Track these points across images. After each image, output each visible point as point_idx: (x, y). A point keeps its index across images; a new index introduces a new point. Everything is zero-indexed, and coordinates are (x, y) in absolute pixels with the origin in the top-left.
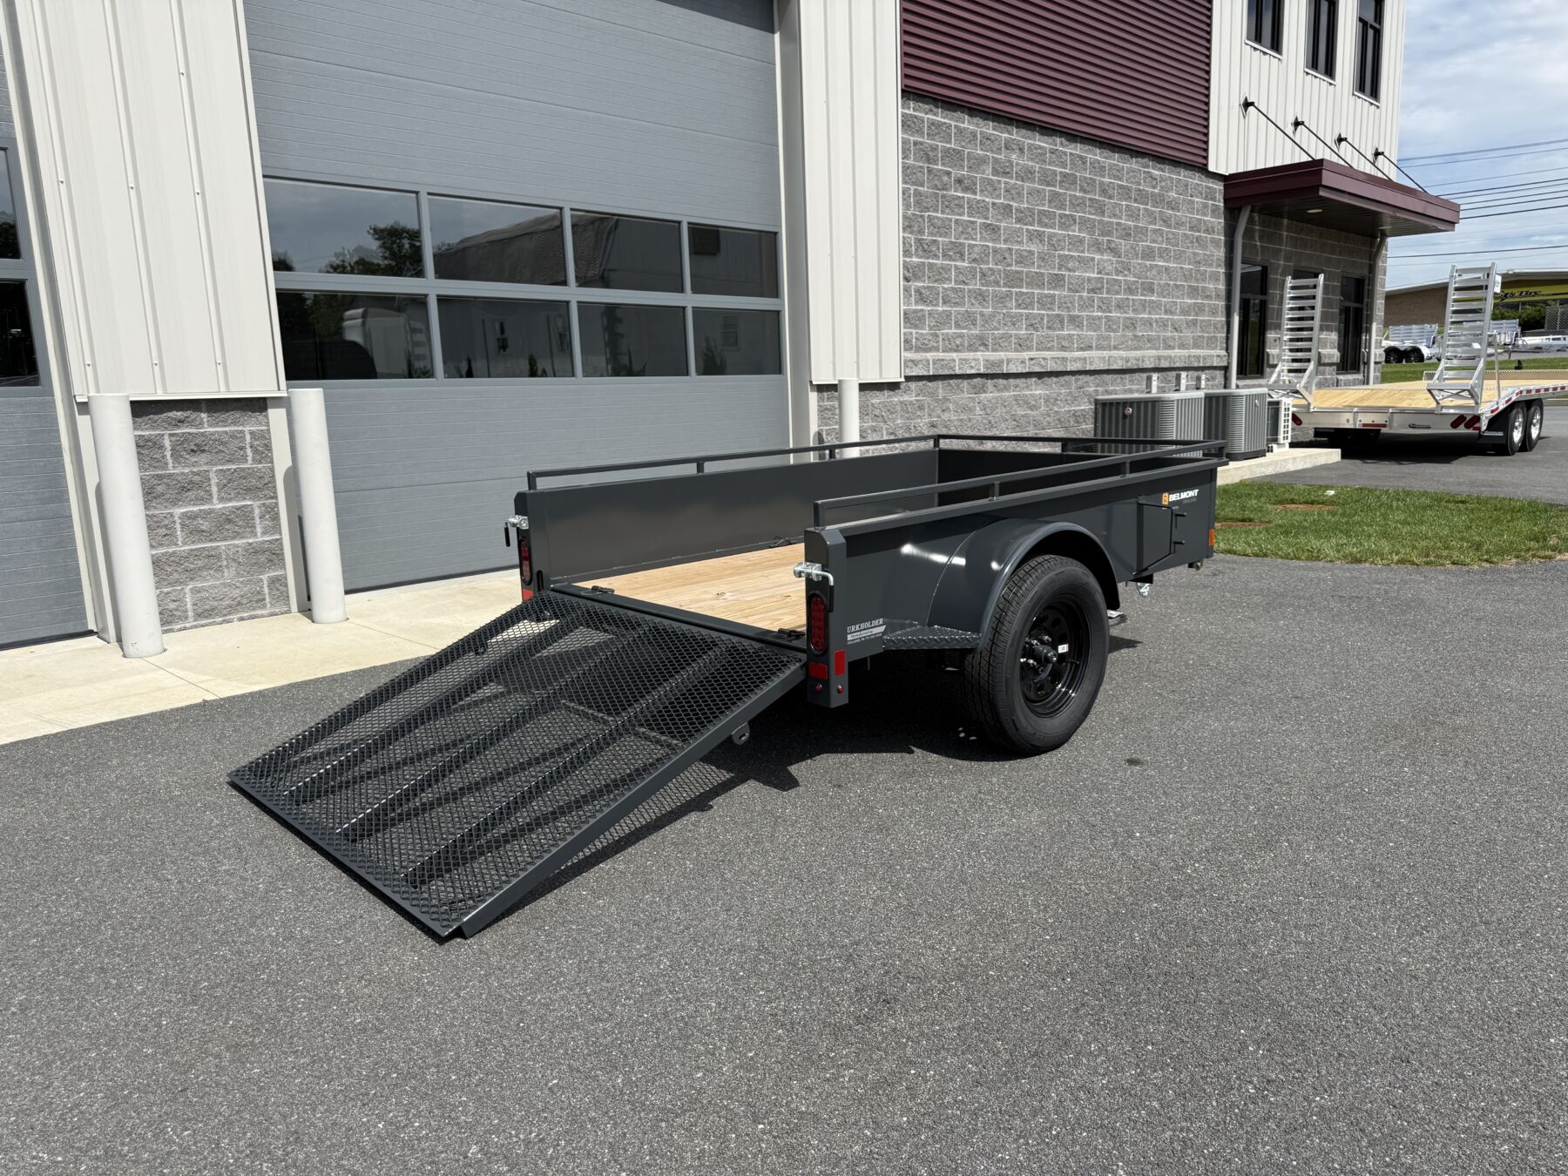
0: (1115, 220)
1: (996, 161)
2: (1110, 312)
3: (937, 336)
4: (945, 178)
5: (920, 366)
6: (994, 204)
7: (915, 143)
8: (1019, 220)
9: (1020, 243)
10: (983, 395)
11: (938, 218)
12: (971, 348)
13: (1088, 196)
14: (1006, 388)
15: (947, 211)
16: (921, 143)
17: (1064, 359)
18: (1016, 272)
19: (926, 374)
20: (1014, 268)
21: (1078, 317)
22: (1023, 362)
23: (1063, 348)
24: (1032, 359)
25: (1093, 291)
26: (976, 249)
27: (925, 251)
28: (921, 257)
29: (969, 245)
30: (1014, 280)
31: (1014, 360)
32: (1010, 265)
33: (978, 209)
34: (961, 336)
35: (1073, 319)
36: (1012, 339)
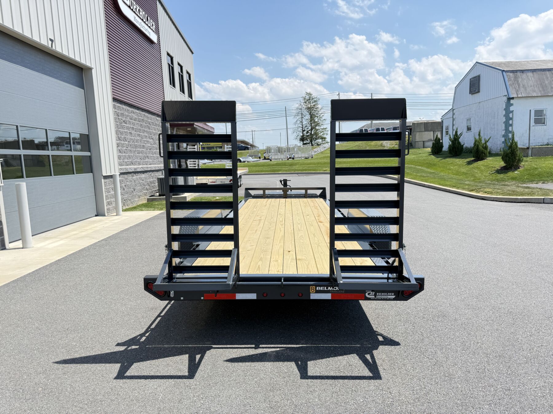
0: (152, 131)
1: (130, 116)
2: (153, 155)
3: (123, 162)
4: (121, 120)
5: (123, 170)
6: (131, 127)
7: (115, 112)
8: (135, 131)
9: (136, 137)
10: (134, 177)
11: (121, 131)
12: (130, 165)
13: (147, 125)
14: (137, 175)
15: (123, 129)
16: (116, 112)
17: (147, 167)
18: (136, 145)
19: (123, 172)
20: (136, 144)
21: (148, 156)
23: (147, 164)
24: (142, 167)
25: (150, 149)
26: (129, 139)
27: (119, 139)
28: (119, 141)
29: (128, 138)
30: (136, 147)
31: (139, 168)
32: (135, 143)
33: (128, 128)
34: (128, 162)
35: (147, 156)
36: (137, 162)
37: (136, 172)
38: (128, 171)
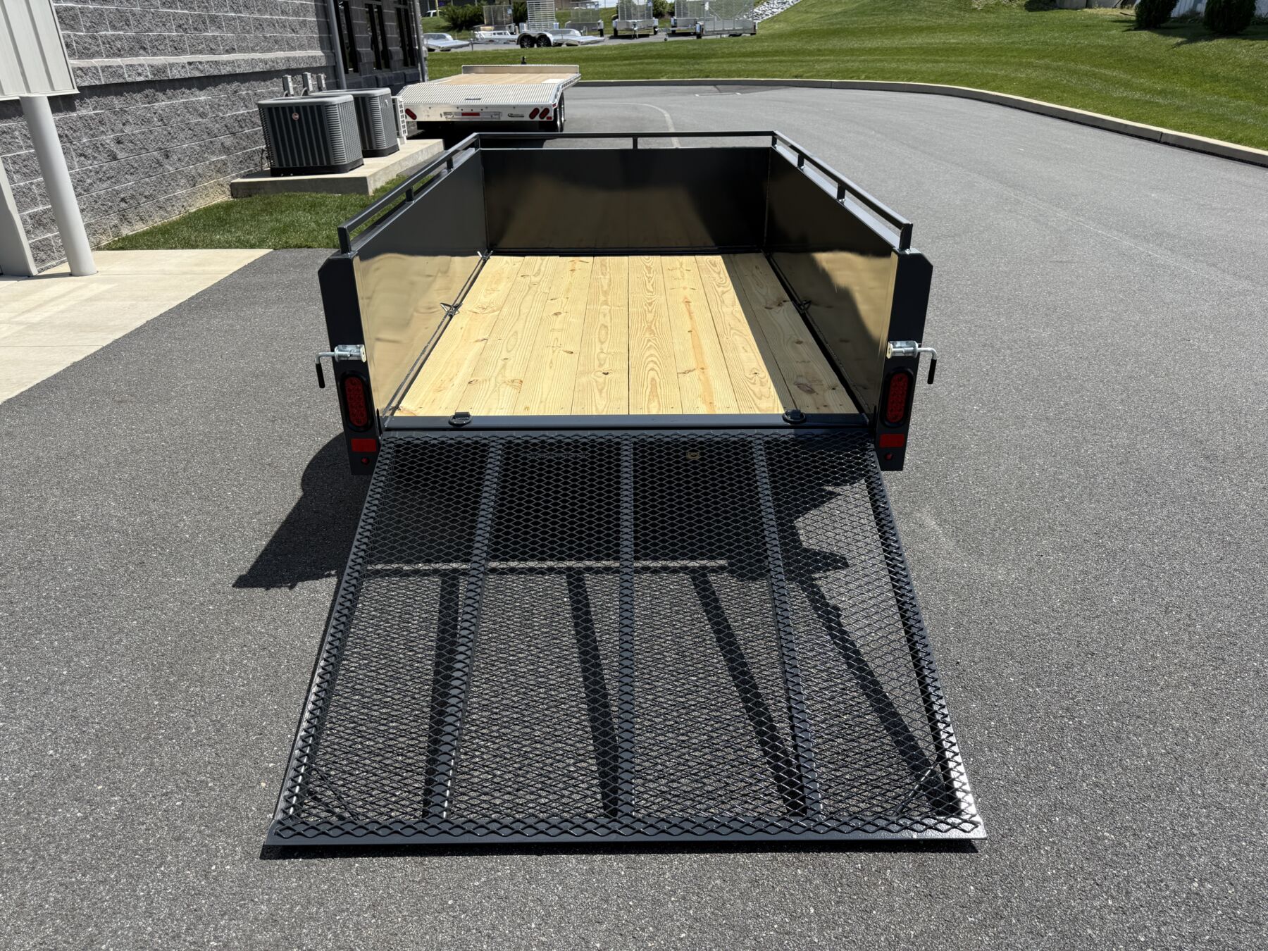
3: (95, 38)
5: (90, 74)
10: (157, 105)
12: (132, 52)
14: (174, 97)
17: (216, 63)
19: (97, 83)
21: (217, 17)
22: (183, 67)
23: (212, 51)
24: (190, 64)
31: (178, 63)
34: (119, 38)
35: (213, 19)
36: (167, 41)
37: (162, 84)
38: (121, 80)
